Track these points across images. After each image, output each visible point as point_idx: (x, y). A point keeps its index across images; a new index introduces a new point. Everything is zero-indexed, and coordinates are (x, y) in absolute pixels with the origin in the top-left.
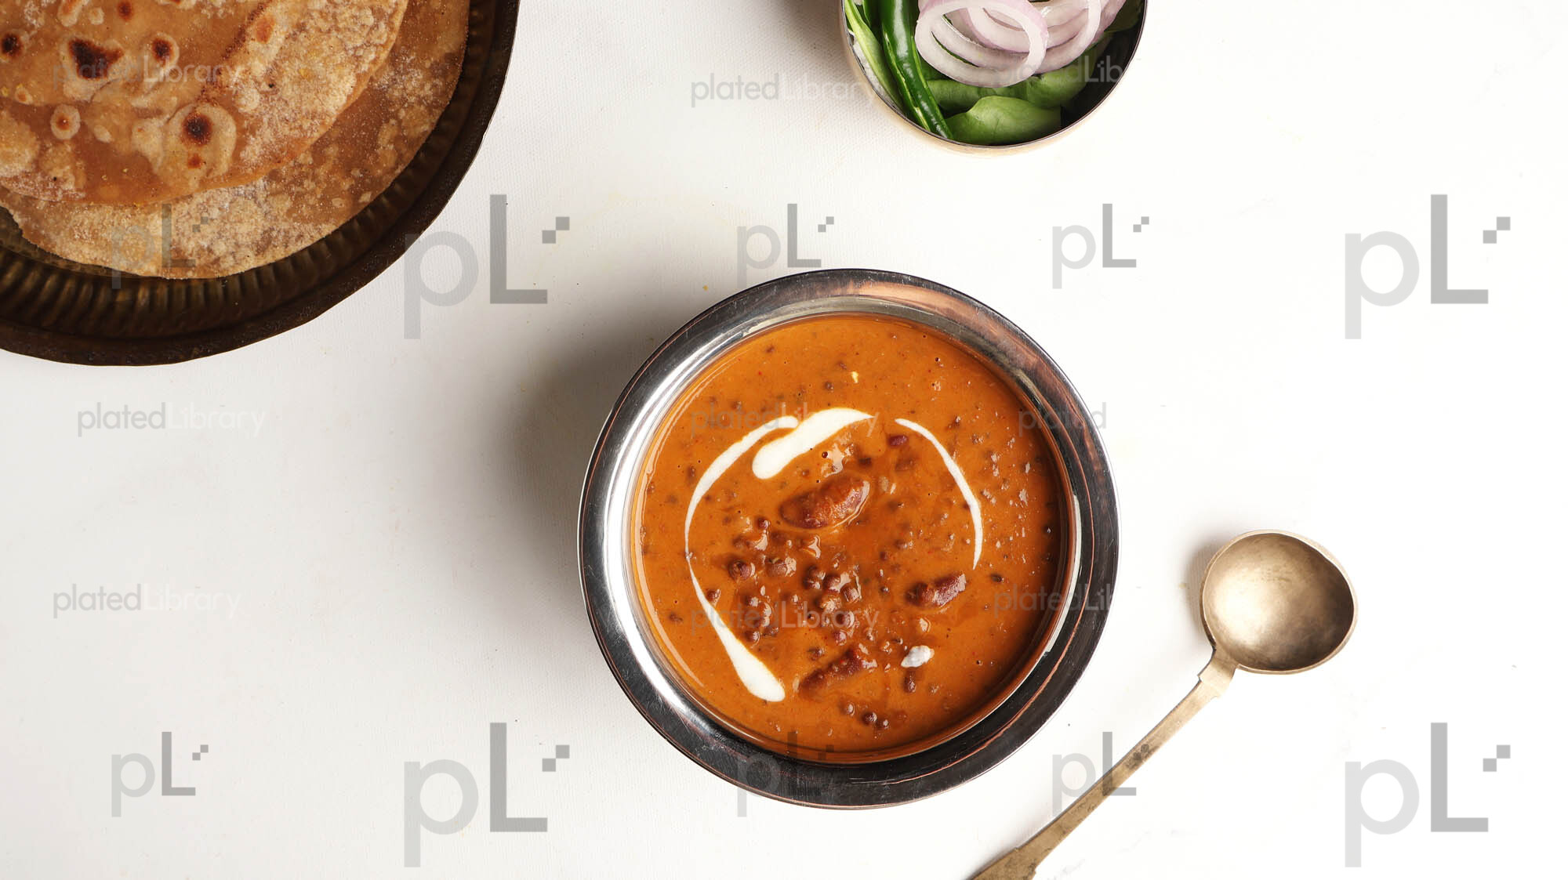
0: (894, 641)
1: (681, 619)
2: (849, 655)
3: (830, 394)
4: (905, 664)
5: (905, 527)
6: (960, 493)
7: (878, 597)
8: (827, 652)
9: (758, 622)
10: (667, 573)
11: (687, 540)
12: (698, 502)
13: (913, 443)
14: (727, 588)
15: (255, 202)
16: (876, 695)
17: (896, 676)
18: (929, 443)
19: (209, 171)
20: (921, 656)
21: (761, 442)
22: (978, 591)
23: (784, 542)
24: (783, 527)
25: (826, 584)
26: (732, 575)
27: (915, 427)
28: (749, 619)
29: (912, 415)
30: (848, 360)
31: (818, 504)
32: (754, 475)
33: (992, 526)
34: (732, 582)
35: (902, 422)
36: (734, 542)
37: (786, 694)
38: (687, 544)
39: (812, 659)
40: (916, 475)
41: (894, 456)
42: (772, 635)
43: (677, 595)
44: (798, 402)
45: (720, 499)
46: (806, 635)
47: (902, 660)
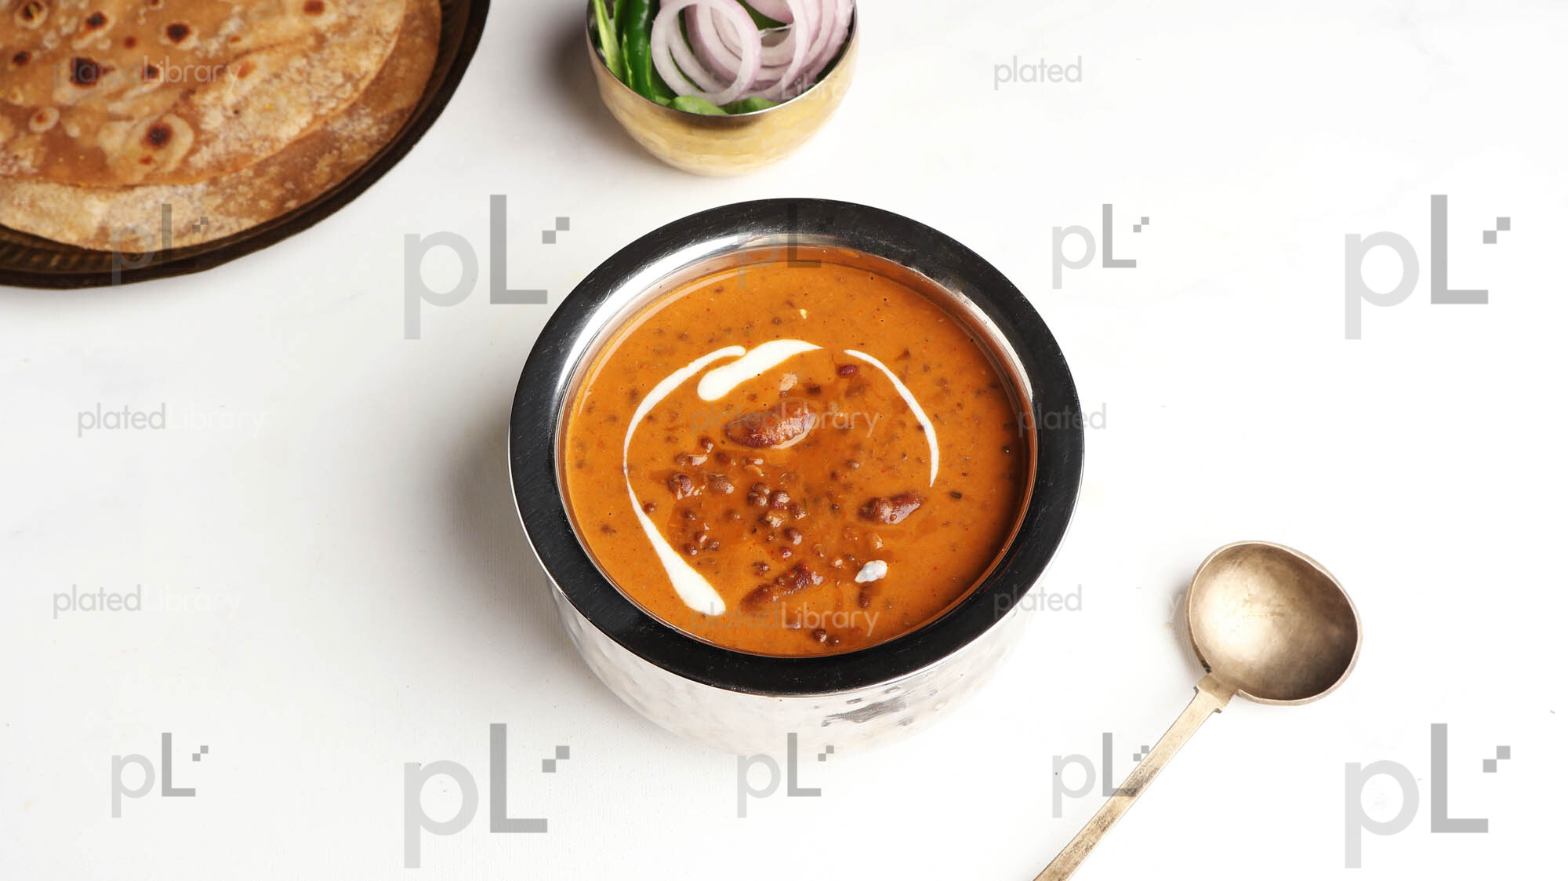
0: (846, 557)
1: (614, 531)
2: (798, 569)
3: (779, 327)
4: (860, 578)
5: (857, 447)
6: (912, 416)
7: (828, 514)
8: (774, 568)
9: (697, 537)
10: (603, 487)
11: (625, 455)
12: (639, 421)
13: (863, 372)
14: (667, 503)
16: (828, 611)
17: (850, 592)
18: (880, 371)
19: (157, 169)
20: (877, 571)
21: (708, 368)
22: (937, 507)
23: (728, 462)
24: (728, 447)
25: (772, 498)
26: (671, 489)
27: (864, 357)
28: (690, 535)
29: (861, 346)
30: (796, 301)
32: (699, 398)
33: (950, 446)
34: (671, 496)
35: (851, 352)
36: (677, 458)
37: (727, 608)
38: (625, 460)
39: (757, 574)
40: (866, 399)
41: (844, 384)
42: (713, 549)
43: (612, 507)
44: (747, 335)
45: (663, 419)
46: (750, 549)
47: (856, 575)
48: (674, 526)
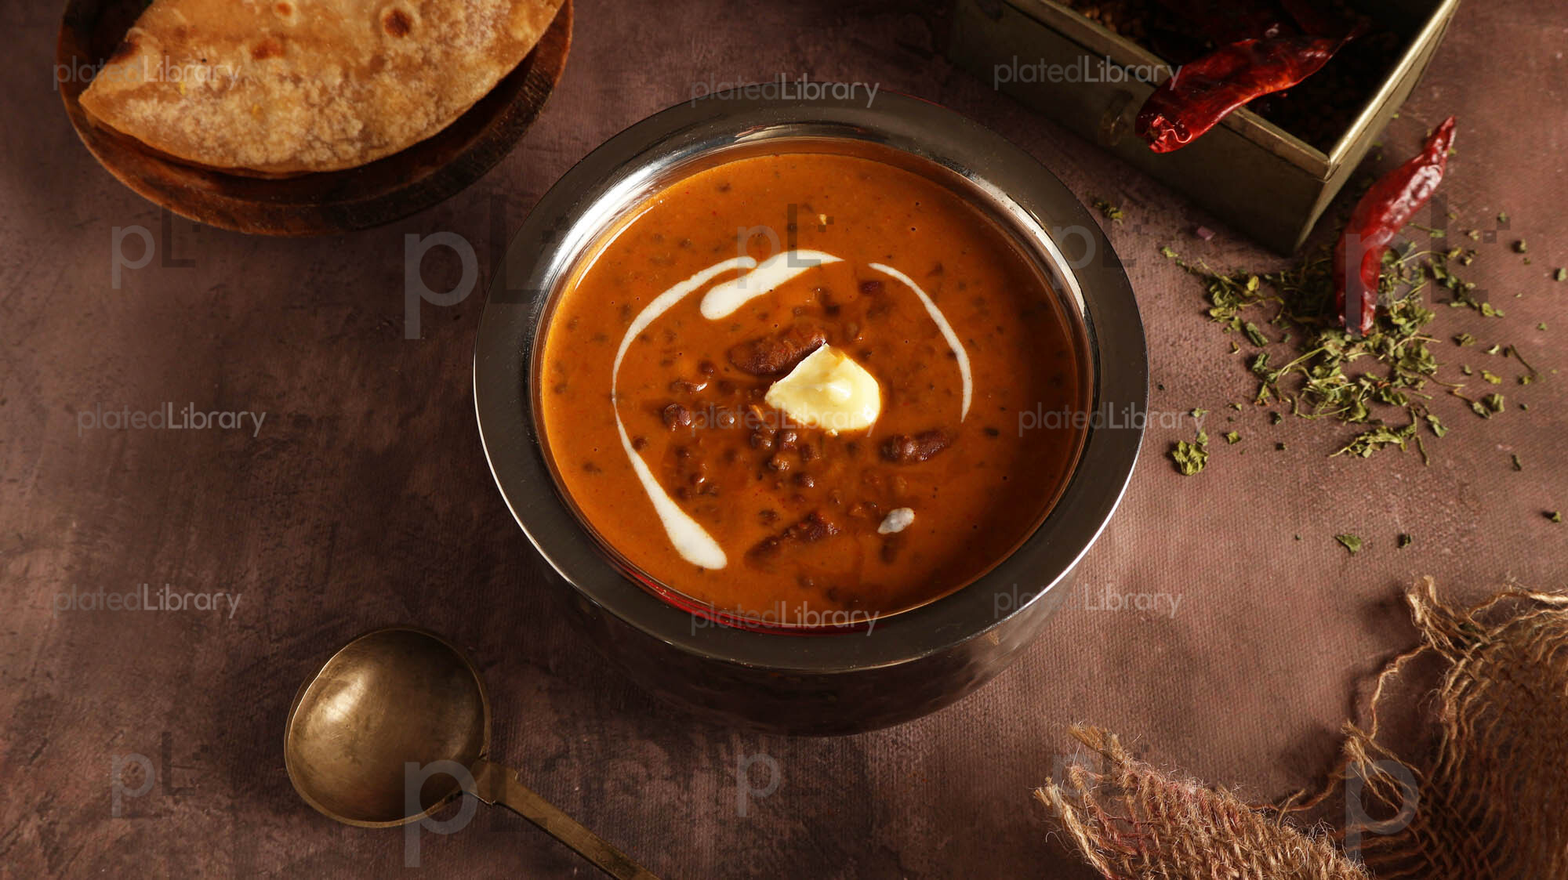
0: (866, 505)
1: (599, 470)
2: (812, 519)
4: (882, 530)
6: (944, 341)
7: (846, 454)
8: (786, 515)
9: (693, 478)
10: (587, 417)
11: (615, 381)
12: (631, 341)
13: (889, 289)
14: (661, 439)
16: (847, 568)
17: (871, 544)
18: (909, 288)
21: (713, 282)
22: (970, 446)
23: (732, 392)
24: (735, 375)
25: (779, 439)
26: (664, 422)
27: (892, 272)
28: (686, 477)
29: (889, 260)
30: (815, 204)
31: (775, 351)
32: (704, 318)
34: (664, 430)
35: (877, 266)
36: (671, 386)
37: (728, 561)
38: (614, 386)
39: (765, 524)
40: (892, 322)
41: (866, 303)
42: (713, 493)
43: (597, 442)
44: (758, 244)
45: (659, 339)
46: (757, 497)
47: (878, 525)
48: (667, 465)
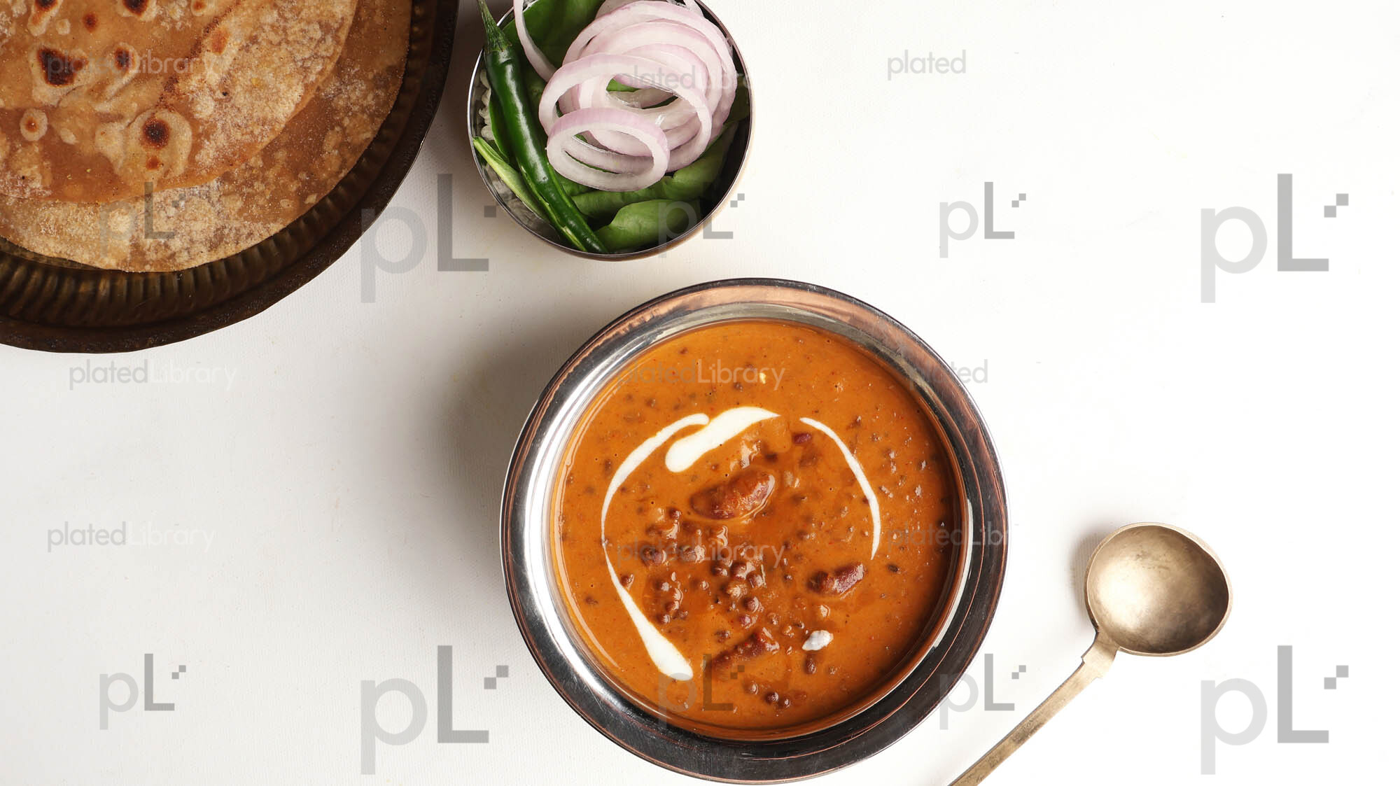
0: (796, 625)
1: (596, 602)
2: (754, 638)
3: (740, 394)
4: (806, 647)
5: (808, 519)
6: (859, 489)
7: (781, 584)
8: (733, 635)
9: (668, 605)
10: (584, 559)
11: (603, 528)
12: (614, 492)
13: (816, 440)
14: (640, 574)
15: (209, 202)
16: (779, 676)
17: (797, 658)
18: (831, 440)
19: (167, 172)
20: (821, 640)
21: (674, 438)
22: (876, 580)
23: (694, 531)
24: (693, 517)
25: (733, 571)
26: (644, 563)
27: (819, 426)
28: (662, 606)
29: (815, 414)
30: (756, 362)
31: (726, 497)
32: (667, 468)
33: (890, 519)
34: (644, 568)
35: (805, 421)
36: (648, 530)
37: (694, 674)
38: (603, 532)
39: (719, 641)
40: (819, 471)
41: (798, 453)
42: (681, 618)
43: (593, 579)
44: (709, 401)
45: (635, 491)
46: (713, 619)
47: (803, 643)
48: (646, 596)
